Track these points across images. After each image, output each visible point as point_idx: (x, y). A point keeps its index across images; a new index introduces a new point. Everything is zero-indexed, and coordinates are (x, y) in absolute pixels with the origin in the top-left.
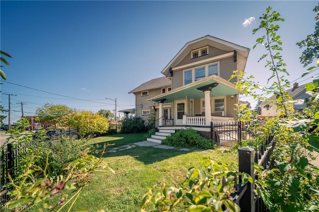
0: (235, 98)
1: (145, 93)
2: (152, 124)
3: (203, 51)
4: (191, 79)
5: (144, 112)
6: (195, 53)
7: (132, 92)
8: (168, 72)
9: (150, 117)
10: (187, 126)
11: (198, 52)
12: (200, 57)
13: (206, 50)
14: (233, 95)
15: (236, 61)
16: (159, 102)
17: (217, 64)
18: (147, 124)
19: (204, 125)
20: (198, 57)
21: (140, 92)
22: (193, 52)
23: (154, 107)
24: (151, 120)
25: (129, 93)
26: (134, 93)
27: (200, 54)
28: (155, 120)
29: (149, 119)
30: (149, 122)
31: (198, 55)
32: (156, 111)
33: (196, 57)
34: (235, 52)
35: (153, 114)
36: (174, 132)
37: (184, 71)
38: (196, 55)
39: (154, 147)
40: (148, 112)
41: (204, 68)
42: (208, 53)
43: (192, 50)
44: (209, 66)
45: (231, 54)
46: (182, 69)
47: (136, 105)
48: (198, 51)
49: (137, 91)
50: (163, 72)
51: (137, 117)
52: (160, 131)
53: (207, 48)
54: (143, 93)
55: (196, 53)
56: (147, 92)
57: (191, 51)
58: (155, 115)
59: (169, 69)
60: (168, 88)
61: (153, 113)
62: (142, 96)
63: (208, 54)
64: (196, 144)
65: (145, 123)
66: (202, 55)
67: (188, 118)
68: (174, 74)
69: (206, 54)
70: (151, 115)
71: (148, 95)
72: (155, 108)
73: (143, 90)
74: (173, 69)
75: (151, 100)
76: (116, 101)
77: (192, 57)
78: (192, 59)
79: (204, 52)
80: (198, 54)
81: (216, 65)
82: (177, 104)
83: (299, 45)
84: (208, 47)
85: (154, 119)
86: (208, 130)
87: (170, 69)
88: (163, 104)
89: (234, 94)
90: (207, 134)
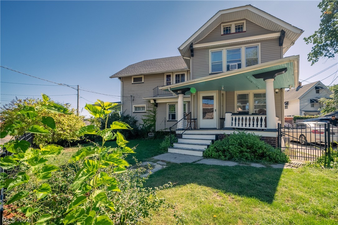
0: (280, 92)
1: (138, 79)
2: (150, 126)
3: (238, 26)
4: (221, 63)
5: (136, 108)
6: (226, 28)
7: (116, 76)
8: (187, 50)
9: (145, 116)
10: (234, 129)
11: (230, 27)
12: (232, 35)
13: (242, 25)
14: (278, 89)
15: (282, 45)
16: (179, 92)
17: (257, 47)
18: (141, 126)
19: (263, 127)
20: (230, 34)
21: (129, 77)
22: (223, 26)
23: (155, 100)
24: (148, 120)
25: (111, 77)
26: (120, 78)
27: (233, 30)
28: (154, 120)
29: (144, 118)
30: (145, 123)
31: (230, 31)
32: (157, 107)
33: (227, 34)
34: (283, 33)
35: (151, 111)
36: (214, 137)
37: (210, 50)
38: (227, 30)
39: (198, 162)
40: (143, 107)
41: (239, 50)
42: (245, 29)
43: (223, 23)
44: (246, 48)
45: (277, 35)
46: (207, 48)
47: (123, 96)
48: (231, 25)
49: (126, 75)
50: (181, 49)
51: (125, 116)
52: (184, 136)
53: (243, 23)
54: (134, 78)
55: (228, 28)
56: (142, 78)
57: (220, 24)
58: (155, 112)
59: (189, 45)
60: (175, 74)
61: (152, 109)
62: (133, 82)
63: (245, 32)
64: (266, 157)
65: (137, 124)
66: (236, 32)
67: (234, 117)
68: (195, 53)
69: (242, 32)
70: (147, 112)
71: (143, 81)
72: (157, 102)
73: (136, 74)
74: (195, 46)
75: (169, 88)
76: (78, 90)
77: (222, 33)
78: (222, 35)
79: (239, 29)
80: (230, 29)
81: (254, 47)
82: (203, 97)
83: (306, 41)
84: (245, 21)
85: (152, 119)
86: (275, 135)
87: (191, 45)
88: (184, 96)
89: (280, 88)
90: (272, 140)
